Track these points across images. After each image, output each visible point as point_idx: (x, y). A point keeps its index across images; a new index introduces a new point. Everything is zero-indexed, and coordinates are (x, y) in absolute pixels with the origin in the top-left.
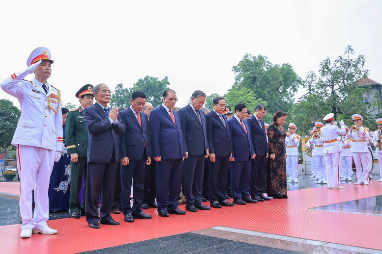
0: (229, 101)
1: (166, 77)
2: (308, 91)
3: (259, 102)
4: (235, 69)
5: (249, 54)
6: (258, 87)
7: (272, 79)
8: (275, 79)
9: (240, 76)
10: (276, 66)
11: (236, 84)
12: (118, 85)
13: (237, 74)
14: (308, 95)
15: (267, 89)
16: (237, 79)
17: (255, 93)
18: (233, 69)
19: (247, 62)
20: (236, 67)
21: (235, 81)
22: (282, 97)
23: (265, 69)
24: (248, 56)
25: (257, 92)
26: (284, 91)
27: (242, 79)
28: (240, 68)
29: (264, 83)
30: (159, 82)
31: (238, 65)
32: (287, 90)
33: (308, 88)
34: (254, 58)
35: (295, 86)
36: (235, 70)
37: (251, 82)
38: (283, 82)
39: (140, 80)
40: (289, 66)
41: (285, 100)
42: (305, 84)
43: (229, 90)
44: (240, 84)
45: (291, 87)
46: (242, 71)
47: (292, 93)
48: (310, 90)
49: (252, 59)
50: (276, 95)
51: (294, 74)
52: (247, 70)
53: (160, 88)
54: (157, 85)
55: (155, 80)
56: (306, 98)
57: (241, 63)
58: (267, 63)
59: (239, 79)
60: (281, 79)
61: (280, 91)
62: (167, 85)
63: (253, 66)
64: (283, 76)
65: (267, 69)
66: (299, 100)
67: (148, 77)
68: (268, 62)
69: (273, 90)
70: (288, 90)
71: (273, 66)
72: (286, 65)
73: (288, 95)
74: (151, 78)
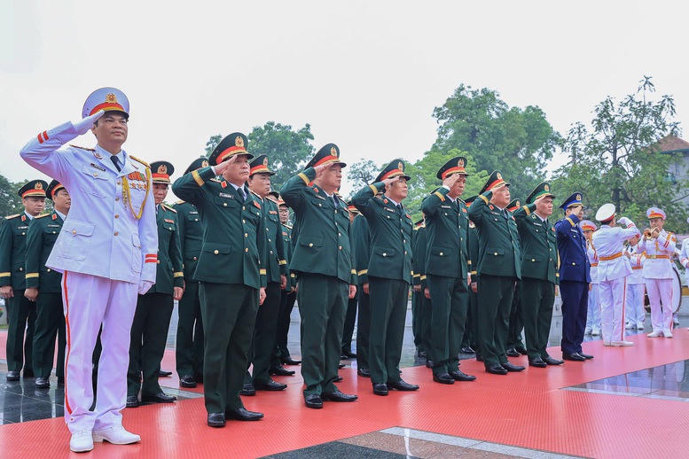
0: (427, 174)
1: (308, 126)
2: (571, 159)
3: (481, 177)
4: (439, 113)
5: (465, 86)
6: (481, 148)
7: (508, 133)
8: (513, 134)
9: (448, 128)
10: (515, 110)
11: (439, 141)
12: (213, 138)
13: (442, 122)
14: (571, 165)
15: (497, 153)
16: (442, 131)
17: (474, 160)
18: (435, 113)
19: (461, 101)
20: (441, 109)
21: (437, 137)
22: (524, 168)
23: (495, 116)
24: (463, 89)
25: (478, 157)
26: (528, 157)
27: (451, 132)
28: (448, 111)
29: (492, 140)
30: (293, 134)
31: (445, 106)
32: (534, 154)
33: (570, 153)
34: (474, 93)
35: (548, 148)
36: (438, 115)
37: (466, 139)
38: (526, 141)
39: (255, 130)
40: (537, 111)
41: (529, 173)
42: (566, 145)
43: (426, 154)
44: (447, 141)
45: (540, 150)
46: (452, 117)
47: (542, 162)
48: (574, 156)
49: (470, 96)
50: (514, 165)
51: (546, 125)
52: (460, 117)
53: (296, 146)
54: (288, 139)
55: (285, 130)
56: (566, 170)
57: (449, 103)
58: (498, 105)
59: (446, 132)
60: (524, 134)
61: (521, 156)
62: (308, 140)
63: (471, 109)
64: (527, 130)
65: (498, 114)
66: (555, 174)
67: (272, 124)
68: (500, 102)
69: (507, 155)
70: (536, 155)
71: (509, 110)
72: (534, 110)
73: (534, 164)
74: (279, 126)
